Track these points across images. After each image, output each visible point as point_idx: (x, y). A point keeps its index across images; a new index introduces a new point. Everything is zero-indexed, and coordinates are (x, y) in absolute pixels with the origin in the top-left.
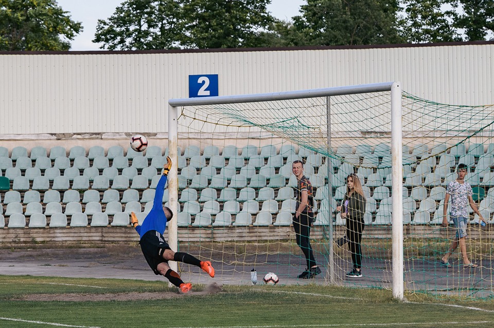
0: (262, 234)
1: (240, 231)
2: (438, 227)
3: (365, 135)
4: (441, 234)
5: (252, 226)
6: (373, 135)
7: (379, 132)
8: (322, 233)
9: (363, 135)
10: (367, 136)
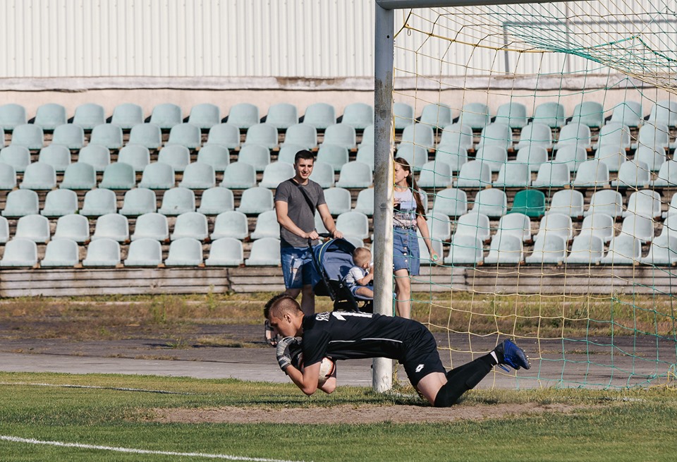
0: (101, 283)
1: (56, 276)
2: (461, 270)
3: (285, 84)
4: (466, 284)
5: (80, 266)
6: (301, 85)
7: (313, 79)
8: (223, 281)
9: (281, 84)
10: (288, 87)
